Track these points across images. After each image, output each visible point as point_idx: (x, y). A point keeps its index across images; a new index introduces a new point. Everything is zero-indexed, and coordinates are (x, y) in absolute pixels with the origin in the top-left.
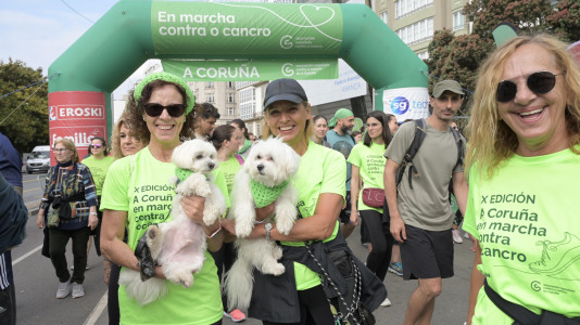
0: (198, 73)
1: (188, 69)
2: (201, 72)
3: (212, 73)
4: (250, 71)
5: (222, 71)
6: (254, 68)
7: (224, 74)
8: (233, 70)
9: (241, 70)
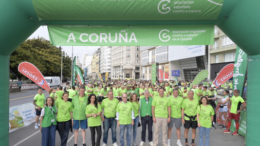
0: (81, 39)
1: (72, 35)
2: (84, 38)
3: (94, 38)
4: (129, 36)
5: (104, 36)
6: (133, 34)
7: (105, 39)
8: (113, 35)
9: (121, 35)
